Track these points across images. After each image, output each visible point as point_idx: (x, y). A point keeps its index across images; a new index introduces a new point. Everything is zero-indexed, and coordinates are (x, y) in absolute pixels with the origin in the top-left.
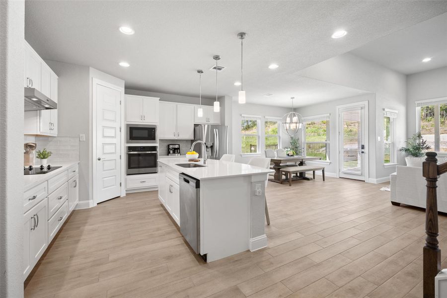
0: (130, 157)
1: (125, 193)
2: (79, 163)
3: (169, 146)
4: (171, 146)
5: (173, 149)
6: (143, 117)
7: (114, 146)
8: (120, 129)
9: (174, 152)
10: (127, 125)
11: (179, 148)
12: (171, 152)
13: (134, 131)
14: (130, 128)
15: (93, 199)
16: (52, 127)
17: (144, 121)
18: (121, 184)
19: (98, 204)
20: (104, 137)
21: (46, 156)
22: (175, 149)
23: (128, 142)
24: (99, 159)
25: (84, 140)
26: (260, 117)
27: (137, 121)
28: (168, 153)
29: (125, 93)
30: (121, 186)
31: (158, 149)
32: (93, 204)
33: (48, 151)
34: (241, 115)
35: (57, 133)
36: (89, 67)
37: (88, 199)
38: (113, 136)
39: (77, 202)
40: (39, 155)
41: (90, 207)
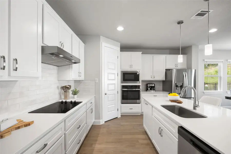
0: (123, 92)
1: (120, 115)
2: (95, 97)
3: (147, 85)
4: (149, 85)
5: (150, 87)
6: (131, 66)
7: (114, 85)
8: (118, 74)
9: (151, 89)
10: (122, 71)
11: (154, 87)
12: (149, 89)
13: (126, 75)
14: (124, 73)
15: (102, 119)
16: (80, 75)
17: (132, 68)
18: (118, 109)
19: (105, 122)
20: (108, 79)
21: (76, 93)
22: (152, 87)
23: (122, 83)
24: (106, 94)
25: (98, 82)
26: (223, 60)
27: (128, 69)
28: (147, 90)
29: (121, 51)
30: (118, 111)
31: (141, 87)
32: (102, 122)
33: (77, 90)
34: (204, 60)
35: (84, 78)
36: (100, 36)
37: (100, 119)
38: (114, 79)
39: (94, 120)
40: (73, 92)
41: (101, 124)
